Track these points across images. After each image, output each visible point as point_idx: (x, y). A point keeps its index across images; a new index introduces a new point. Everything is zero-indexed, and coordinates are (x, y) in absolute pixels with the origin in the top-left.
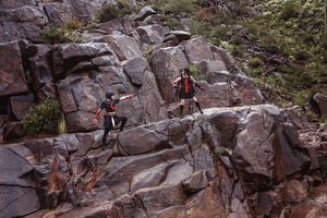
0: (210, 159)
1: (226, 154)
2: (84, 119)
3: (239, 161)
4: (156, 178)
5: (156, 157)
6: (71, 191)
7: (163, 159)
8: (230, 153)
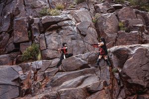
0: (108, 74)
1: (117, 71)
2: (49, 53)
3: (124, 76)
4: (74, 84)
5: (79, 72)
6: (32, 89)
7: (82, 73)
8: (120, 71)
